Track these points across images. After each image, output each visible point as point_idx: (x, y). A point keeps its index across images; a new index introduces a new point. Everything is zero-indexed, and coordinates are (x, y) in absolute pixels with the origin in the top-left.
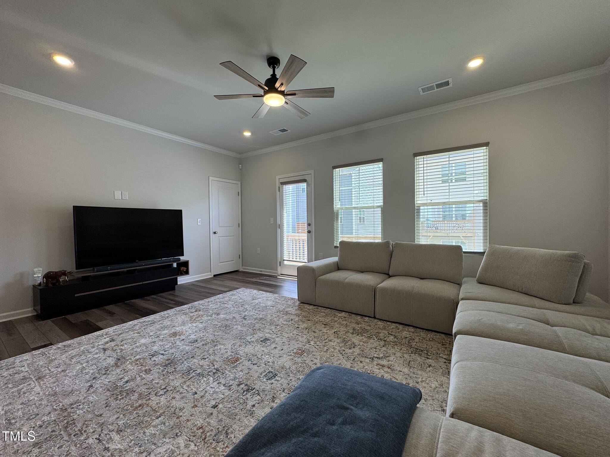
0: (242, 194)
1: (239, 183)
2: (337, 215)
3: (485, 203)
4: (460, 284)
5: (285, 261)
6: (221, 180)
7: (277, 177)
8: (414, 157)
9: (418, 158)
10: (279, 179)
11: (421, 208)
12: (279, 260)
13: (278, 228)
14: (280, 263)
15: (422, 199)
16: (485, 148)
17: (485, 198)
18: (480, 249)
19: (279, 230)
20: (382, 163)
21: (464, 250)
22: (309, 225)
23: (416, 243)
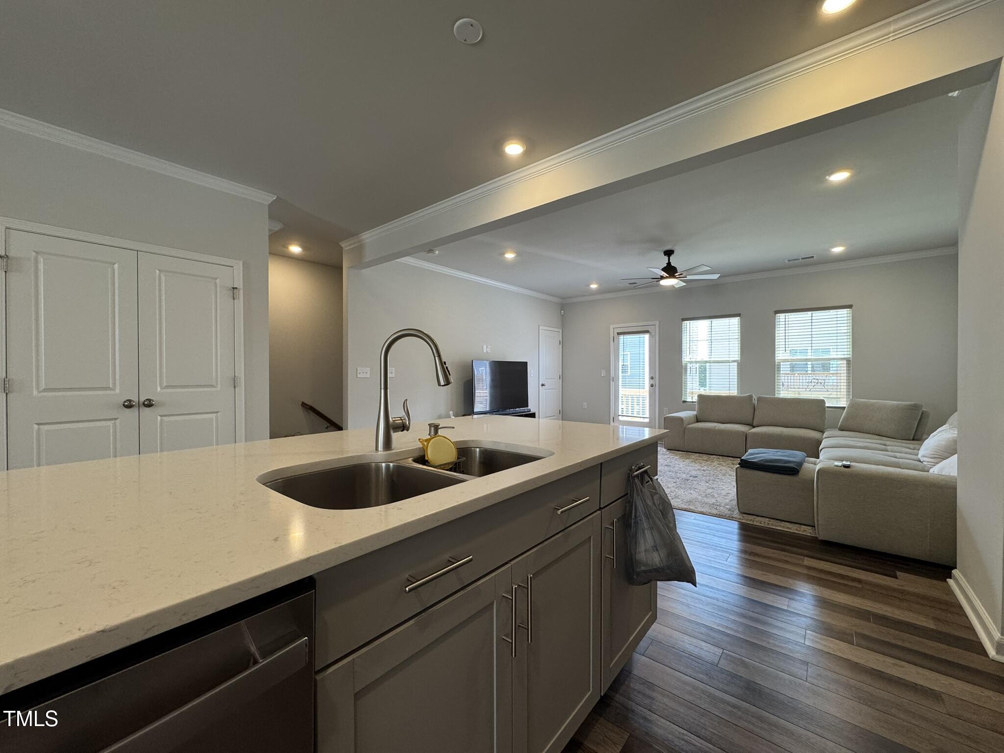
0: (562, 343)
1: (561, 331)
2: (686, 369)
3: (848, 361)
4: (823, 432)
5: (620, 417)
6: (551, 329)
7: (612, 327)
8: (775, 314)
9: (778, 315)
10: (614, 328)
11: (782, 363)
12: (612, 416)
13: (611, 381)
14: (613, 418)
15: (783, 355)
16: (848, 309)
17: (848, 356)
18: (843, 403)
19: (612, 384)
20: (739, 318)
21: (827, 405)
22: (652, 378)
23: (776, 396)
